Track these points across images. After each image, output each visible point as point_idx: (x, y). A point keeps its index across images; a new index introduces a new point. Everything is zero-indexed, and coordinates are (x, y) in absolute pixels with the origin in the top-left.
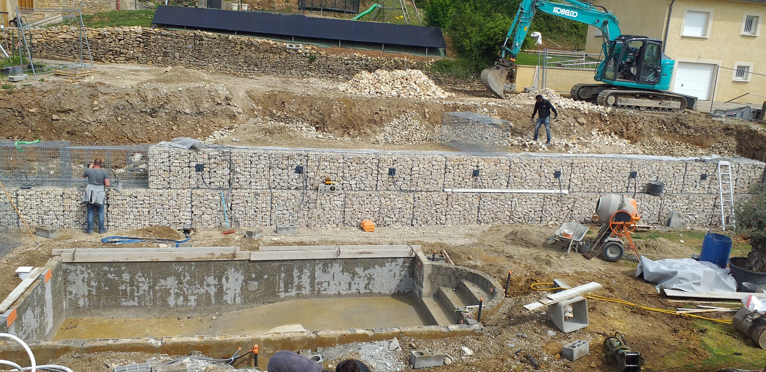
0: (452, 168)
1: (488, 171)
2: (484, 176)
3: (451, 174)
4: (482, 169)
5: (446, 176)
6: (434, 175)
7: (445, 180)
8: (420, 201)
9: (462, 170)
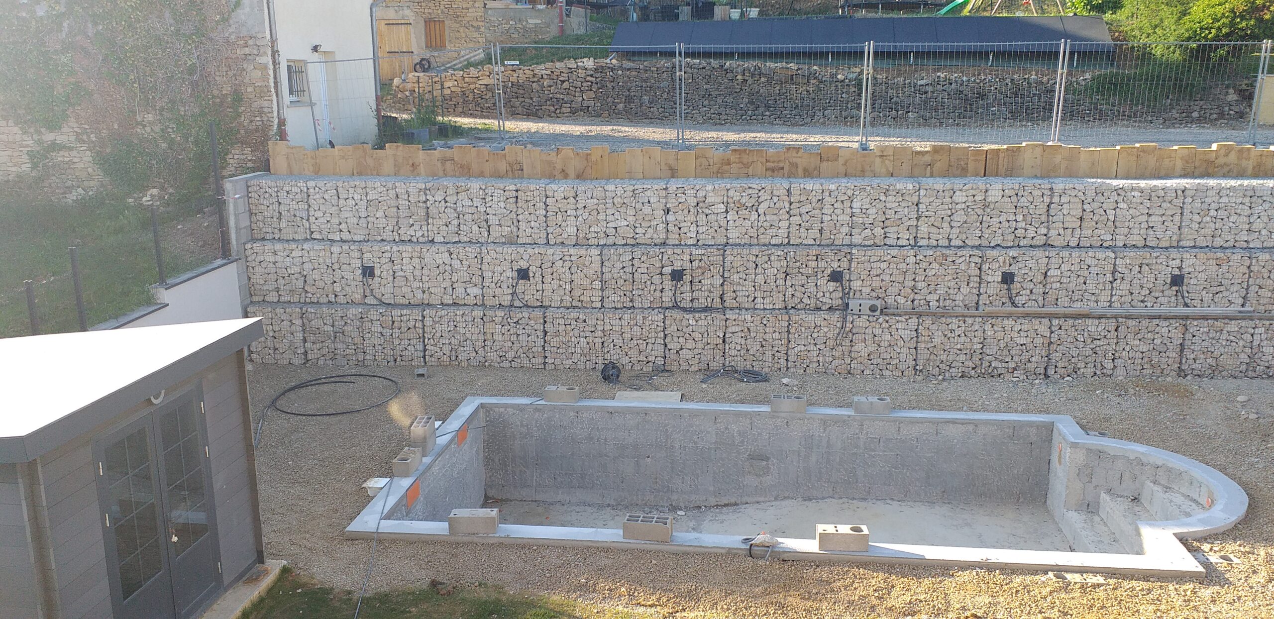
0: (1127, 271)
1: (1203, 276)
2: (1195, 287)
3: (1125, 282)
4: (1189, 273)
5: (1115, 285)
6: (1091, 285)
7: (1114, 293)
8: (1062, 332)
9: (1149, 276)
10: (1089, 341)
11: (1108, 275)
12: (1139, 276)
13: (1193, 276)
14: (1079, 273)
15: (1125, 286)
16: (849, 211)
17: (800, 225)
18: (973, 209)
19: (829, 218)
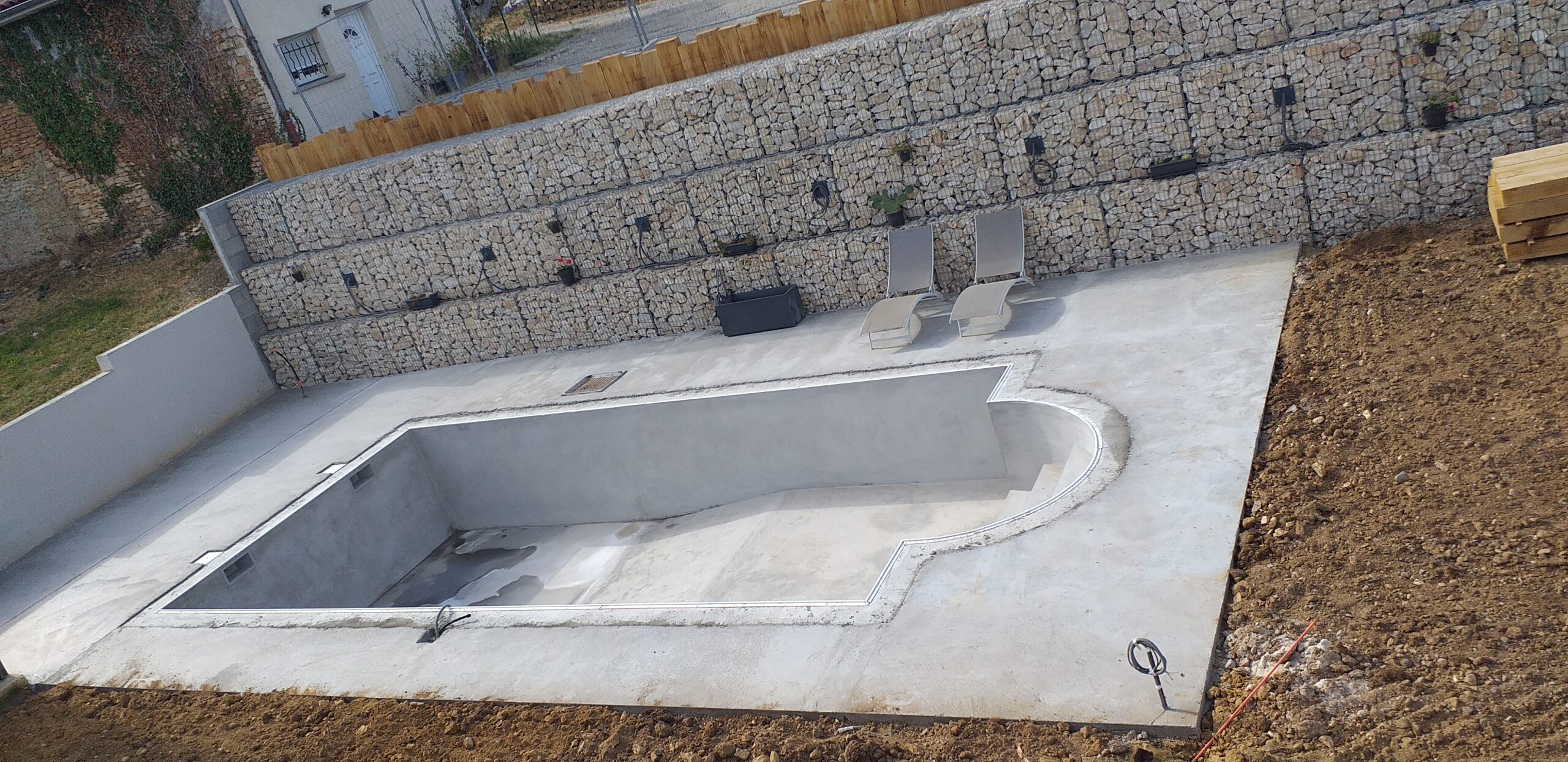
0: (1203, 99)
1: (1323, 81)
2: (1315, 101)
3: (1205, 115)
4: (1301, 82)
5: (1191, 124)
6: (1156, 131)
7: (1193, 136)
8: (1120, 210)
9: (1239, 99)
10: (1162, 215)
11: (1176, 111)
12: (1224, 102)
13: (1307, 85)
14: (1132, 117)
15: (1207, 121)
16: (819, 95)
17: (769, 127)
18: (975, 56)
19: (799, 111)
